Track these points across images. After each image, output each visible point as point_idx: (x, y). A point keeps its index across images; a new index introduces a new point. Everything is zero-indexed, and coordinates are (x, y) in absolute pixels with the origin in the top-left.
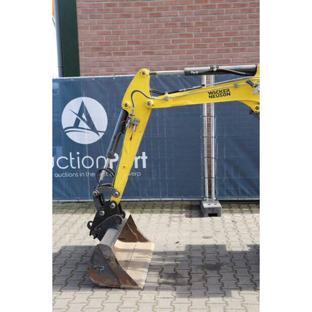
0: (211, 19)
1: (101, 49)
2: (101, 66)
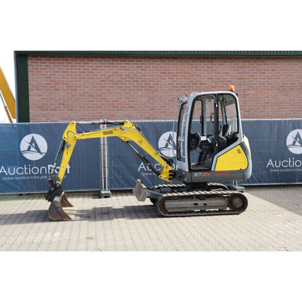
0: (104, 93)
1: (42, 107)
2: (43, 116)
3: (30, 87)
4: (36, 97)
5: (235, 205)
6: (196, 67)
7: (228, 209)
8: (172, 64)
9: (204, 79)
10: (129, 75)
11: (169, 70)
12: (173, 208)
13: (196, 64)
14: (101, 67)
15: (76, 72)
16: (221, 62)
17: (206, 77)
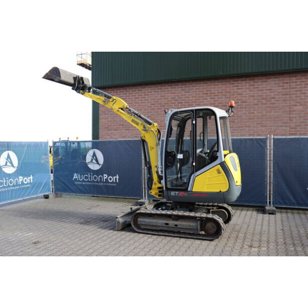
1: (108, 128)
3: (100, 112)
4: (103, 120)
6: (238, 86)
8: (214, 85)
9: (246, 97)
10: (174, 98)
11: (210, 91)
13: (237, 83)
14: (151, 92)
15: (132, 99)
16: (264, 79)
17: (248, 95)
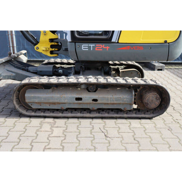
5: (147, 104)
7: (135, 106)
12: (40, 103)
